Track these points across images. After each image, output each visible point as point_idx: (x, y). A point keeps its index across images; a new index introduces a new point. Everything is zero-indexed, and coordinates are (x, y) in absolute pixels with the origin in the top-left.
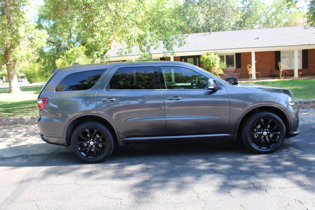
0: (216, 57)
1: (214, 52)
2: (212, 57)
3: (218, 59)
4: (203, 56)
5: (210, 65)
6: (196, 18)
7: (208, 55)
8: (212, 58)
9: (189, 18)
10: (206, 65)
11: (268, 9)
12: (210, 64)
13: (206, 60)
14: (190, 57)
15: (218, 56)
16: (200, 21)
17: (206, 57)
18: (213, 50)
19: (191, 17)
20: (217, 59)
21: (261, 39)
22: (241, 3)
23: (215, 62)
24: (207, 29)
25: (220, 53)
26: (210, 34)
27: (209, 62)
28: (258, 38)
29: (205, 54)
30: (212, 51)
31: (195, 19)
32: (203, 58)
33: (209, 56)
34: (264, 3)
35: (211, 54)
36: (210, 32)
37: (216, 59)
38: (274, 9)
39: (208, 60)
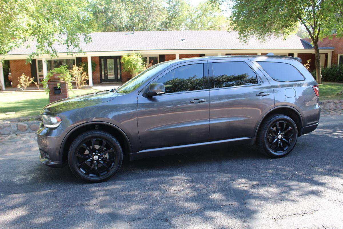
0: (138, 58)
1: (135, 53)
2: (133, 58)
3: (141, 61)
4: (124, 57)
5: (132, 67)
6: (119, 16)
7: (129, 56)
8: (133, 60)
9: (111, 15)
10: (127, 67)
11: (194, 11)
12: (131, 65)
13: (127, 61)
14: (110, 57)
15: (140, 57)
16: (124, 19)
17: (127, 58)
18: (134, 50)
19: (113, 14)
20: (139, 61)
21: (186, 42)
22: (167, 3)
23: (137, 64)
24: (130, 28)
25: (142, 54)
26: (133, 33)
27: (130, 64)
28: (183, 40)
29: (126, 55)
30: (134, 52)
31: (117, 16)
32: (124, 59)
33: (131, 57)
34: (190, 5)
35: (133, 55)
36: (133, 31)
37: (137, 60)
38: (199, 12)
39: (129, 62)
